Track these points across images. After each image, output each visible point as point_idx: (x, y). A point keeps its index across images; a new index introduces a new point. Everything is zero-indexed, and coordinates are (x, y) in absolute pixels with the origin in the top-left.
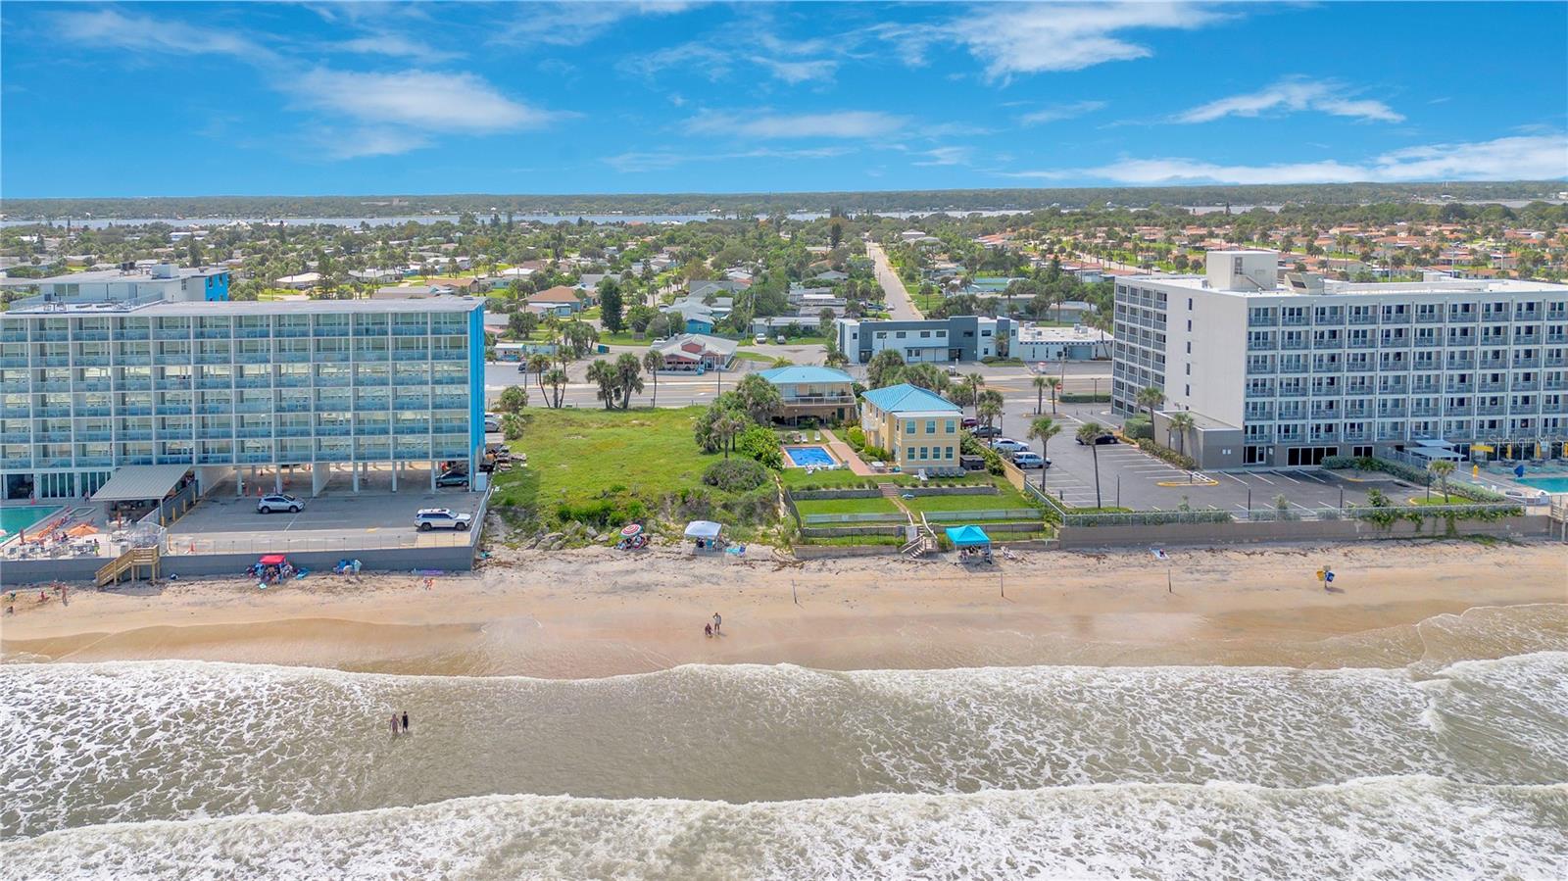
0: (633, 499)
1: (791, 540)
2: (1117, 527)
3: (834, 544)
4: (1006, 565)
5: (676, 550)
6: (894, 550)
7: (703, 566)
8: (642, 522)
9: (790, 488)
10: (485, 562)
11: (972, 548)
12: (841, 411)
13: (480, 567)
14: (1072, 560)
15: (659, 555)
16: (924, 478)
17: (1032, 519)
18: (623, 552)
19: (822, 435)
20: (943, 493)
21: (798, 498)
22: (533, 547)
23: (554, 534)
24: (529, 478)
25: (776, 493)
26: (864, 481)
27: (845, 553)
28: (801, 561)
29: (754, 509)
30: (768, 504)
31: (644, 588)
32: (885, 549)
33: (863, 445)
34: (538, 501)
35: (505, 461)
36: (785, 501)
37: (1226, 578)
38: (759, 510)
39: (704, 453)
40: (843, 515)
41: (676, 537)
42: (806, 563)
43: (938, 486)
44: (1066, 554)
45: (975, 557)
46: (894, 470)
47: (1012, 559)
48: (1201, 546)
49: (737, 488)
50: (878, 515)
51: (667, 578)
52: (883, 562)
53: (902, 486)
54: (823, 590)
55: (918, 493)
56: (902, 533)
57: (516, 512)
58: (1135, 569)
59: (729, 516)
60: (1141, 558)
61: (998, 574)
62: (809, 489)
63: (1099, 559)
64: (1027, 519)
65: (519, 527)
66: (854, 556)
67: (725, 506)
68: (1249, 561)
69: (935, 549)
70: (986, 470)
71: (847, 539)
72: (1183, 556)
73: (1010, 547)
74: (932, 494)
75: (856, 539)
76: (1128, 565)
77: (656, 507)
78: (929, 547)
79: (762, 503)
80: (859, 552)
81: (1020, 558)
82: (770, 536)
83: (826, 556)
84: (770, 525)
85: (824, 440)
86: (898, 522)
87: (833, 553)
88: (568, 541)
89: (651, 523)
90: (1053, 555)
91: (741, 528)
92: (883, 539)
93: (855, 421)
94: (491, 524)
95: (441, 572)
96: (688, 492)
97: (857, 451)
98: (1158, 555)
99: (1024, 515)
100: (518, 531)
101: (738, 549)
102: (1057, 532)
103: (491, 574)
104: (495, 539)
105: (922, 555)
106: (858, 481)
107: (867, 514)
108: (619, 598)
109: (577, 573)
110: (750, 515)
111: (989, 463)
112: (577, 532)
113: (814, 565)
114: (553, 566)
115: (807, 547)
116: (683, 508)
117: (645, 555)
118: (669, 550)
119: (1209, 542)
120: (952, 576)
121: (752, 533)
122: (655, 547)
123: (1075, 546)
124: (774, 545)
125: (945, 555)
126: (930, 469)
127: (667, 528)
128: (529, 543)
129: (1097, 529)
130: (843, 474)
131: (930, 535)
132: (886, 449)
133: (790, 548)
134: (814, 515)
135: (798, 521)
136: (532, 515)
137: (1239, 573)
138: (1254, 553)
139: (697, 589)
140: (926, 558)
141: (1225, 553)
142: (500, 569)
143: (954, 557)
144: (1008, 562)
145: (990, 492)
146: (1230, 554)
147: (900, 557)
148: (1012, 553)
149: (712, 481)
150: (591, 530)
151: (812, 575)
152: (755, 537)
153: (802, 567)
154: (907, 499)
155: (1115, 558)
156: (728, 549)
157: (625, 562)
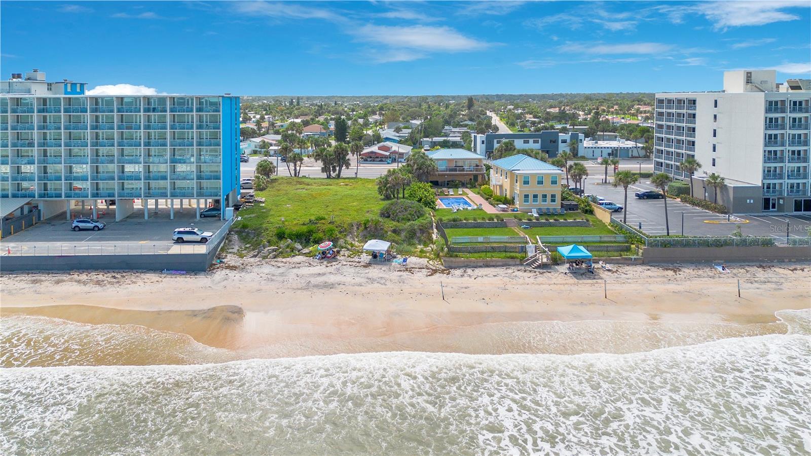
0: (331, 226)
1: (441, 254)
2: (687, 249)
3: (473, 257)
4: (605, 275)
5: (357, 260)
6: (518, 262)
7: (375, 272)
8: (335, 241)
9: (441, 220)
10: (218, 266)
11: (578, 261)
12: (476, 177)
13: (214, 269)
14: (655, 272)
15: (345, 263)
16: (536, 215)
17: (619, 242)
18: (319, 261)
19: (463, 191)
20: (551, 225)
21: (447, 227)
22: (255, 256)
23: (272, 248)
24: (263, 212)
25: (431, 223)
26: (493, 216)
27: (481, 264)
28: (448, 269)
29: (415, 234)
30: (425, 230)
31: (329, 286)
32: (511, 262)
33: (491, 196)
34: (264, 226)
35: (250, 202)
36: (437, 228)
37: (780, 287)
38: (418, 235)
39: (383, 200)
40: (480, 238)
41: (358, 252)
42: (452, 271)
43: (547, 220)
44: (649, 267)
45: (580, 269)
46: (514, 211)
47: (609, 270)
48: (754, 264)
49: (403, 219)
50: (505, 238)
51: (348, 279)
52: (510, 271)
53: (520, 220)
54: (464, 290)
55: (532, 225)
56: (524, 250)
57: (248, 233)
58: (706, 279)
59: (397, 238)
60: (707, 271)
61: (599, 281)
62: (454, 220)
63: (675, 271)
64: (615, 242)
65: (249, 243)
66: (488, 266)
67: (394, 231)
68: (793, 275)
69: (549, 262)
70: (579, 211)
71: (483, 255)
72: (740, 270)
73: (606, 262)
74: (542, 225)
75: (489, 254)
76: (699, 276)
77: (345, 231)
78: (545, 260)
79: (420, 230)
80: (491, 264)
81: (615, 269)
82: (426, 252)
83: (467, 266)
84: (426, 245)
85: (465, 194)
86: (519, 243)
87: (472, 264)
88: (281, 253)
89: (341, 242)
90: (639, 268)
91: (405, 246)
92: (508, 254)
93: (487, 182)
94: (230, 241)
95: (184, 272)
96: (368, 221)
97: (487, 199)
98: (720, 269)
99: (613, 240)
100: (248, 246)
101: (402, 260)
102: (641, 251)
103: (219, 275)
104: (231, 250)
105: (539, 267)
106: (489, 216)
107: (497, 237)
108: (310, 293)
109: (282, 274)
110: (412, 237)
111: (582, 205)
112: (288, 246)
113: (458, 272)
114: (267, 269)
115: (452, 259)
116: (365, 233)
117: (334, 263)
118: (352, 260)
119: (758, 261)
120: (564, 282)
121: (413, 250)
122: (342, 258)
123: (655, 262)
124: (429, 258)
125: (556, 267)
126: (540, 209)
127: (352, 246)
128: (252, 253)
129: (672, 249)
130: (478, 212)
131: (545, 252)
132: (508, 196)
133: (440, 261)
134: (457, 237)
135: (447, 241)
136: (259, 235)
137: (790, 284)
138: (796, 269)
139: (369, 287)
140: (543, 269)
141: (773, 269)
142: (228, 271)
143: (564, 268)
144: (606, 273)
145: (586, 224)
146: (777, 270)
147: (523, 268)
148: (608, 266)
149: (386, 214)
150: (298, 246)
151: (456, 279)
152: (415, 252)
153: (448, 274)
154: (525, 228)
155: (687, 271)
156: (395, 260)
157: (319, 268)
